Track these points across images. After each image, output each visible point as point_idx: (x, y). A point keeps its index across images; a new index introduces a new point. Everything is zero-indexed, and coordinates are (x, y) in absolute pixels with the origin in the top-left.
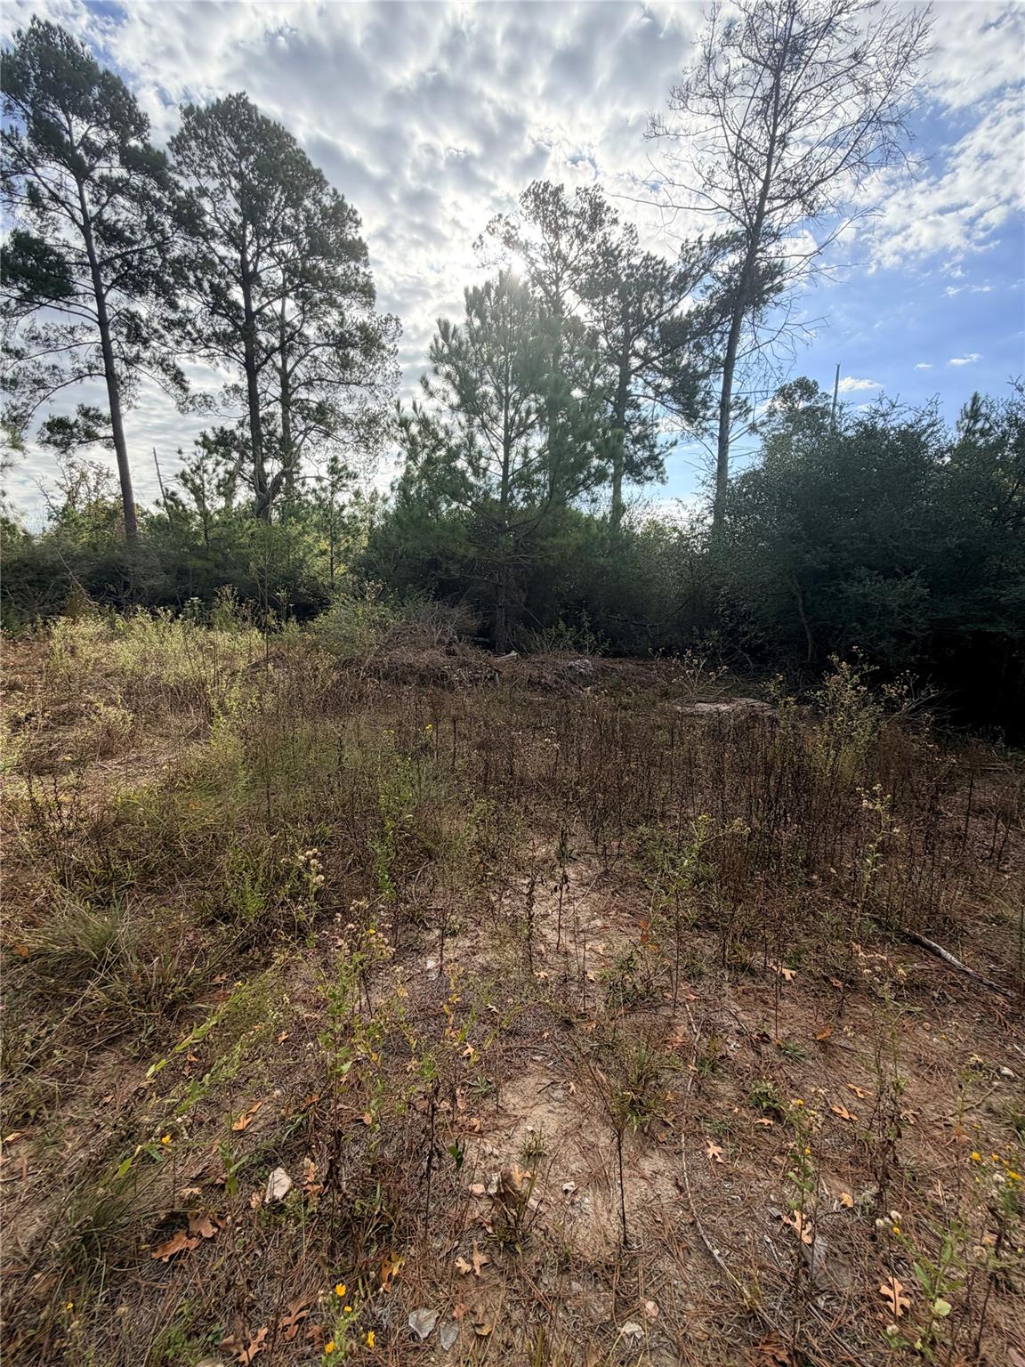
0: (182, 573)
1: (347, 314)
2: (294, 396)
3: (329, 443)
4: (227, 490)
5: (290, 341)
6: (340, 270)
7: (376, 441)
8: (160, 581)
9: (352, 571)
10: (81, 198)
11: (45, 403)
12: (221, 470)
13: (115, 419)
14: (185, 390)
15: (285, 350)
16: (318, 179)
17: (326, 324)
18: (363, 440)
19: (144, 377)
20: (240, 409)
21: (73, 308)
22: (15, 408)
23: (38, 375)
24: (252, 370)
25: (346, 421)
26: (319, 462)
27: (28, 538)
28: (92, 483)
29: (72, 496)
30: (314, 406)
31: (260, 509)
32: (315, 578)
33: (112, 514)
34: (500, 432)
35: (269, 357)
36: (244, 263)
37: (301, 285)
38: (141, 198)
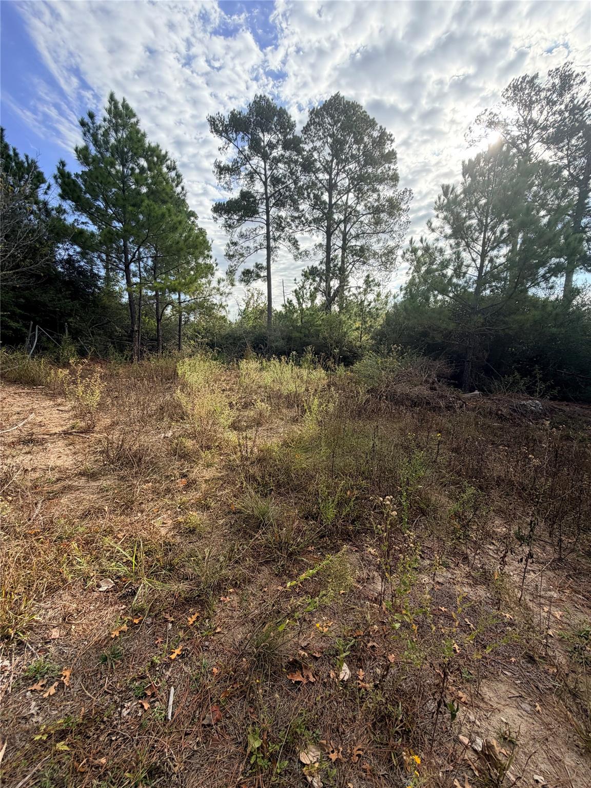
0: (289, 339)
1: (381, 194)
2: (349, 244)
3: (365, 268)
4: (313, 297)
5: (350, 215)
6: (379, 171)
7: (391, 263)
8: (280, 344)
9: (372, 338)
10: (265, 169)
11: (243, 263)
12: (312, 287)
13: (268, 268)
14: (298, 249)
15: (346, 221)
16: (372, 124)
17: (368, 202)
18: (384, 264)
19: (281, 246)
20: (321, 255)
21: (257, 220)
22: (232, 267)
23: (241, 252)
24: (329, 234)
25: (375, 254)
26: (358, 278)
27: (231, 323)
28: (256, 298)
29: (248, 304)
30: (358, 248)
31: (327, 306)
32: (351, 342)
33: (262, 312)
34: (479, 248)
35: (338, 226)
36: (331, 179)
37: (358, 184)
38: (289, 161)
